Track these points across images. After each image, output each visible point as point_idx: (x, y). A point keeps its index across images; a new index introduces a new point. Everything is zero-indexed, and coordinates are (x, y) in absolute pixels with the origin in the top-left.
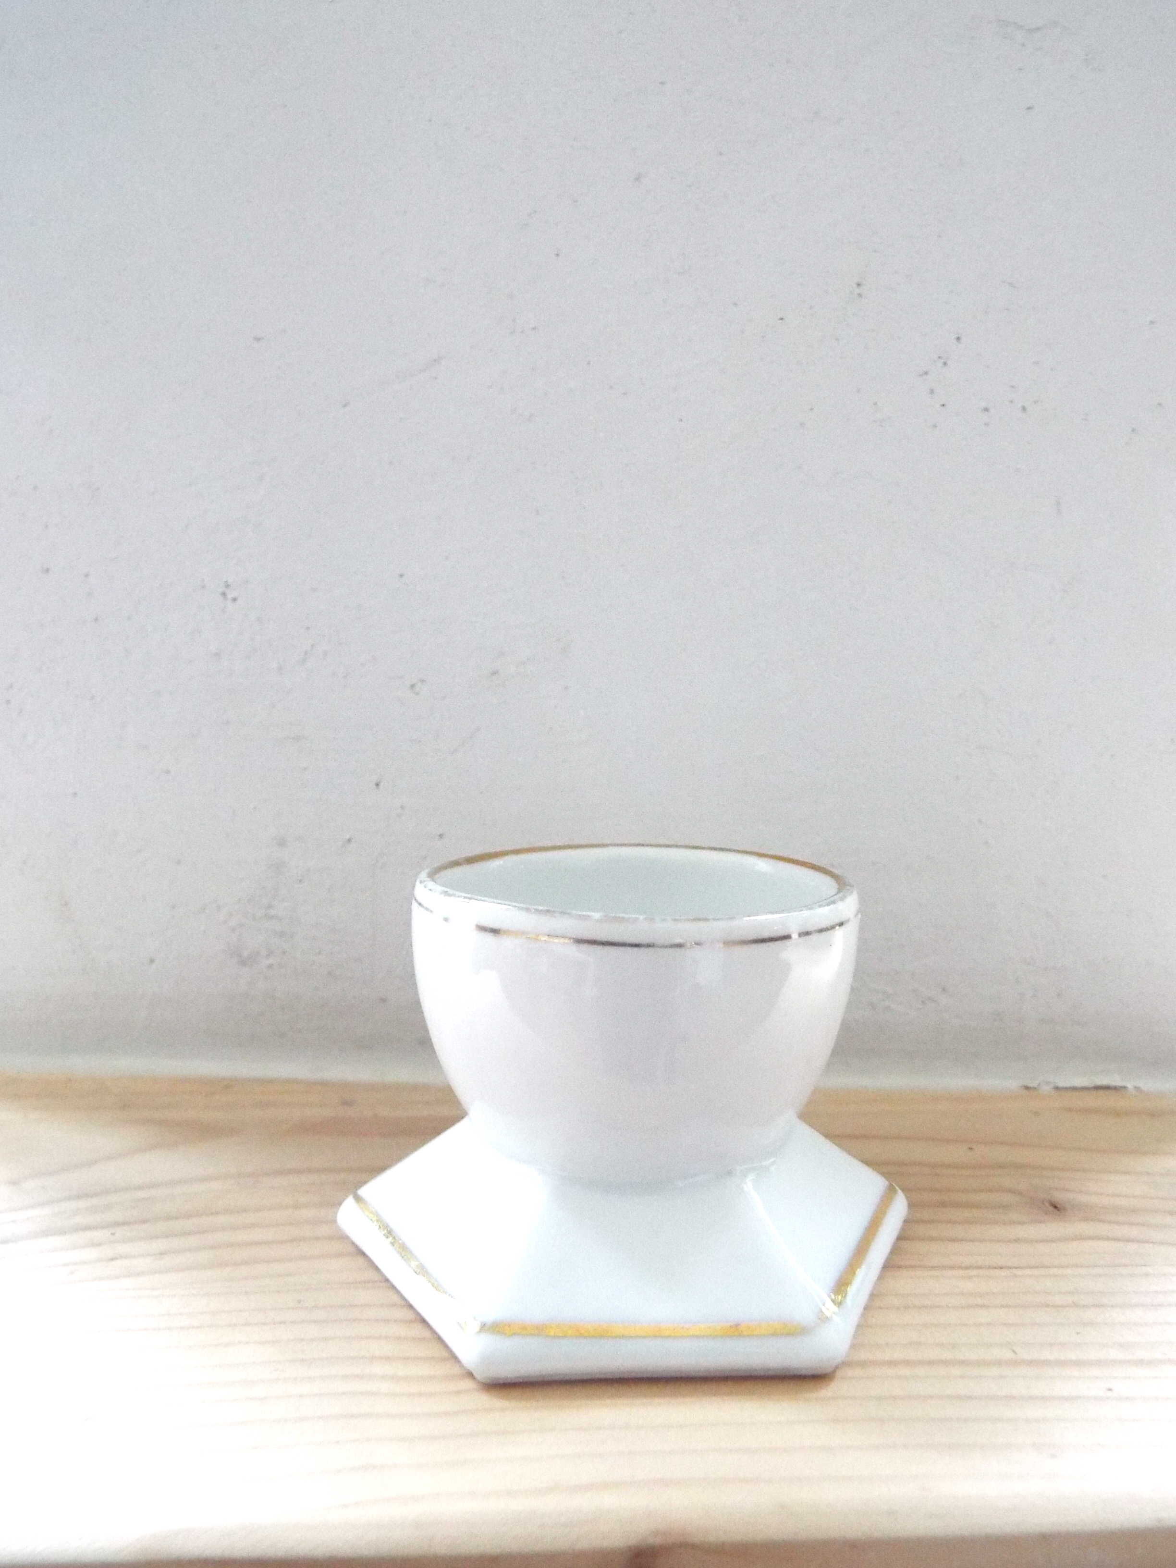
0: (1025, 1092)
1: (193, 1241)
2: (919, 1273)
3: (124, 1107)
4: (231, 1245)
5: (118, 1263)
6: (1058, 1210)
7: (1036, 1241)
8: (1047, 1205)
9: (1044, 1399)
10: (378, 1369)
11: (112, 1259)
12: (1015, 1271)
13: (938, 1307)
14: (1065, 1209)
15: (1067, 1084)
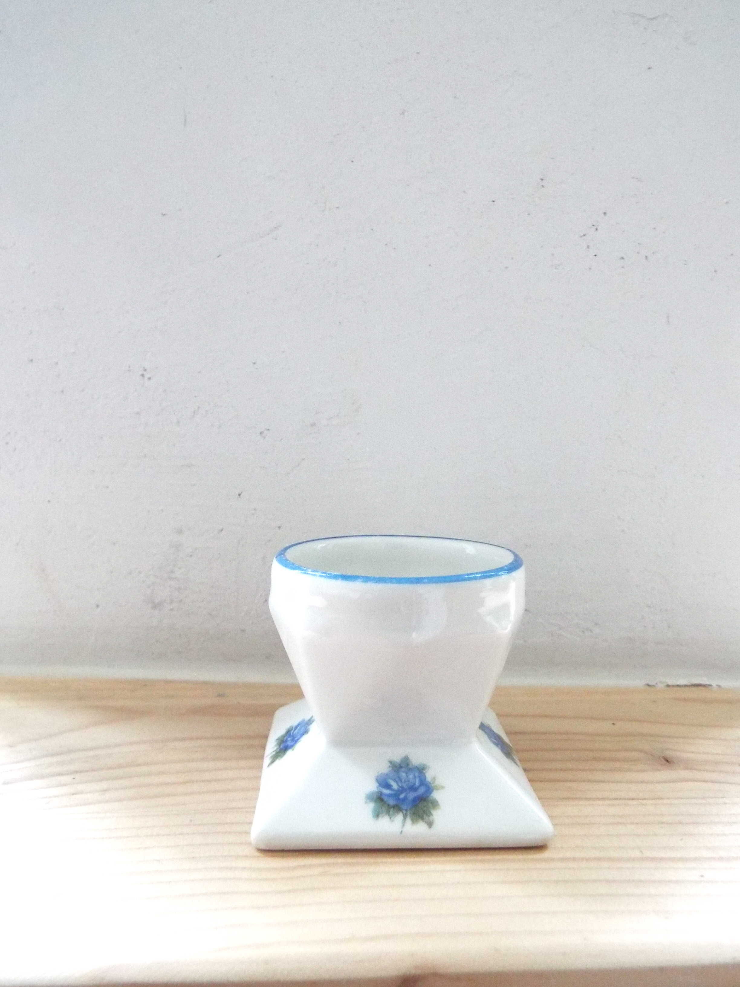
0: (648, 687)
1: (125, 782)
2: (581, 803)
3: (81, 698)
4: (149, 785)
5: (77, 796)
6: (669, 763)
7: (656, 783)
8: (662, 759)
9: (660, 882)
10: (241, 863)
11: (73, 794)
12: (642, 801)
13: (594, 824)
14: (673, 762)
15: (675, 683)
